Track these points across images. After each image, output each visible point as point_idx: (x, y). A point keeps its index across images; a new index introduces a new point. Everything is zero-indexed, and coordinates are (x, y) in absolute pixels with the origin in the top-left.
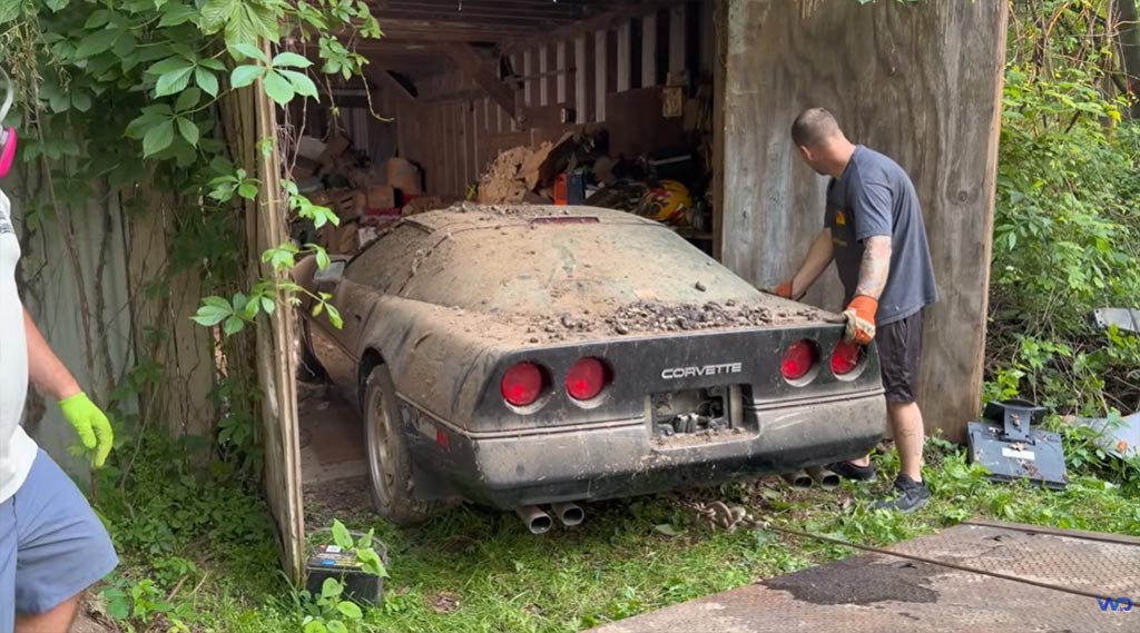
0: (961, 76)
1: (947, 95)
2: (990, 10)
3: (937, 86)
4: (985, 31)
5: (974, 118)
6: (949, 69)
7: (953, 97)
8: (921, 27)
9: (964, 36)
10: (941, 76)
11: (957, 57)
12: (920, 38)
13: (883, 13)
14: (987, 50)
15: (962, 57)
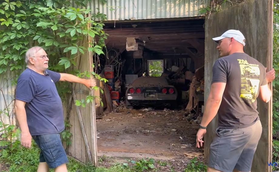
0: (257, 39)
1: (253, 47)
2: (264, 12)
3: (251, 44)
4: (264, 21)
5: (262, 56)
6: (253, 36)
7: (255, 48)
8: (246, 22)
9: (257, 23)
10: (252, 40)
11: (256, 32)
12: (246, 26)
13: (236, 18)
14: (264, 28)
15: (257, 31)
